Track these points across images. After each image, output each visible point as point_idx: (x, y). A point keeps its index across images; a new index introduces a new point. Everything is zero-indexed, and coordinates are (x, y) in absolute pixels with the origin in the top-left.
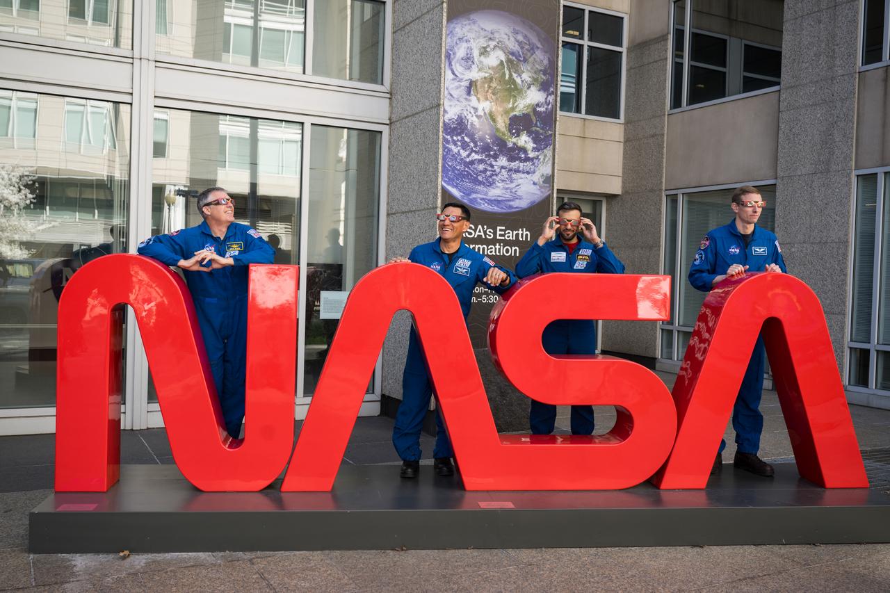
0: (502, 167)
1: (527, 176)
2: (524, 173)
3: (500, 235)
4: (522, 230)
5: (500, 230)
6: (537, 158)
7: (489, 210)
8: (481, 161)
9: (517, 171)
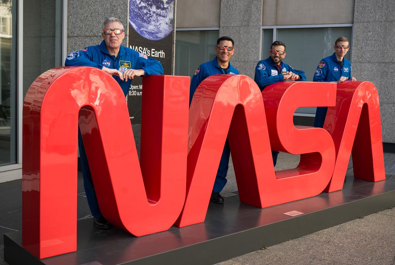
0: (154, 12)
1: (164, 19)
2: (162, 17)
3: (154, 54)
4: (162, 52)
5: (153, 51)
6: (167, 8)
7: (148, 38)
8: (145, 7)
9: (160, 15)
